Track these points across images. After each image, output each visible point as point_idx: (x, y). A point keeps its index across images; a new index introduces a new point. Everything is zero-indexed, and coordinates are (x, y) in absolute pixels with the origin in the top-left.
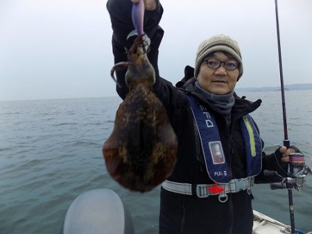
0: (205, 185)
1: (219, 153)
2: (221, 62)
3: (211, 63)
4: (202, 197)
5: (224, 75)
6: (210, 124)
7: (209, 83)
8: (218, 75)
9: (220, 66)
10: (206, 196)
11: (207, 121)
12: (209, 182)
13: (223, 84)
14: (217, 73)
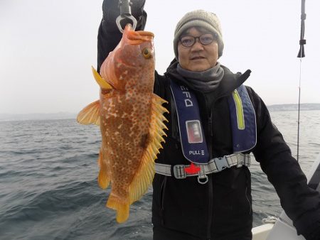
0: (182, 166)
1: (197, 133)
2: (195, 38)
3: (186, 41)
4: (180, 178)
5: (201, 51)
6: (189, 103)
7: (187, 62)
8: (195, 52)
9: (195, 42)
10: (183, 177)
11: (186, 100)
12: (186, 163)
13: (202, 60)
14: (193, 50)
